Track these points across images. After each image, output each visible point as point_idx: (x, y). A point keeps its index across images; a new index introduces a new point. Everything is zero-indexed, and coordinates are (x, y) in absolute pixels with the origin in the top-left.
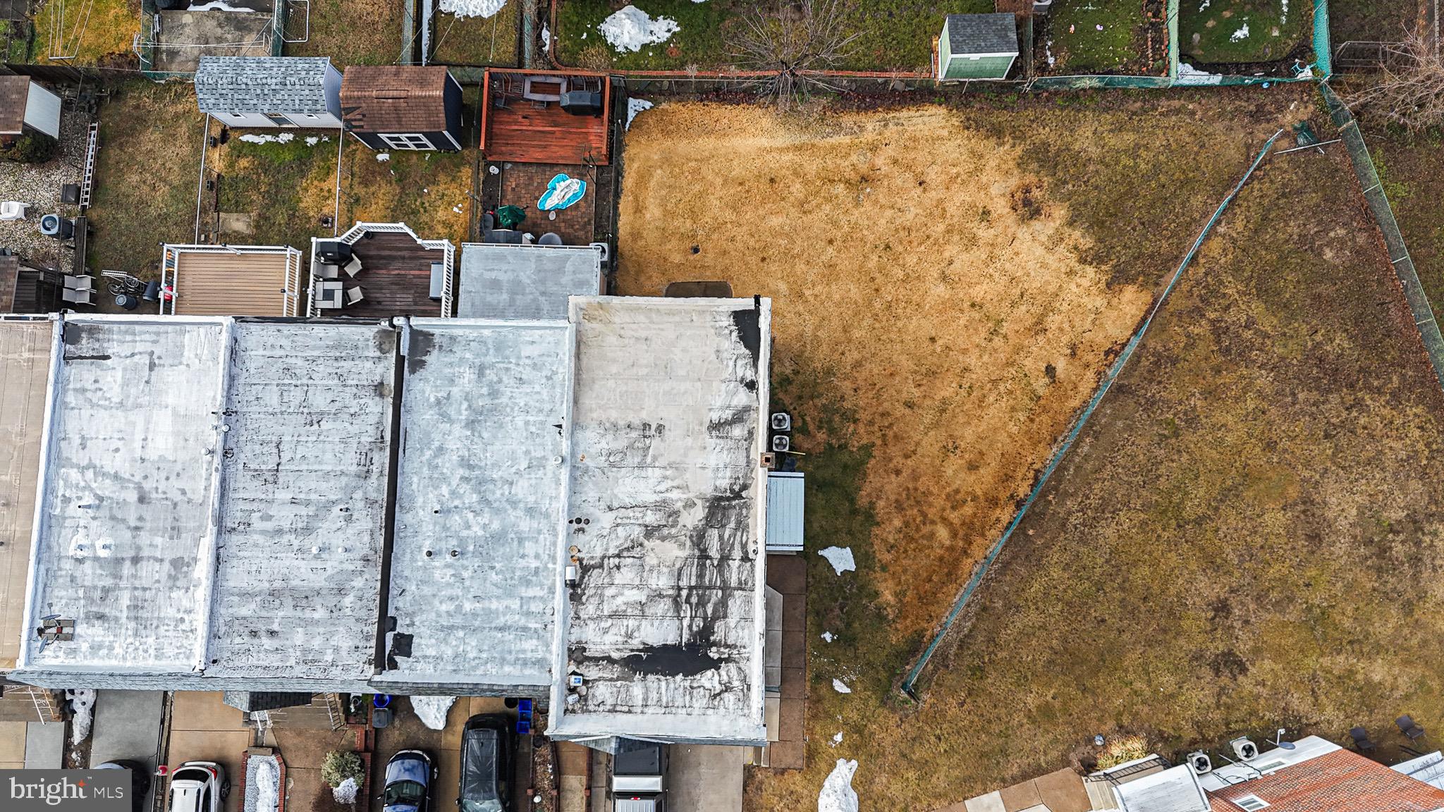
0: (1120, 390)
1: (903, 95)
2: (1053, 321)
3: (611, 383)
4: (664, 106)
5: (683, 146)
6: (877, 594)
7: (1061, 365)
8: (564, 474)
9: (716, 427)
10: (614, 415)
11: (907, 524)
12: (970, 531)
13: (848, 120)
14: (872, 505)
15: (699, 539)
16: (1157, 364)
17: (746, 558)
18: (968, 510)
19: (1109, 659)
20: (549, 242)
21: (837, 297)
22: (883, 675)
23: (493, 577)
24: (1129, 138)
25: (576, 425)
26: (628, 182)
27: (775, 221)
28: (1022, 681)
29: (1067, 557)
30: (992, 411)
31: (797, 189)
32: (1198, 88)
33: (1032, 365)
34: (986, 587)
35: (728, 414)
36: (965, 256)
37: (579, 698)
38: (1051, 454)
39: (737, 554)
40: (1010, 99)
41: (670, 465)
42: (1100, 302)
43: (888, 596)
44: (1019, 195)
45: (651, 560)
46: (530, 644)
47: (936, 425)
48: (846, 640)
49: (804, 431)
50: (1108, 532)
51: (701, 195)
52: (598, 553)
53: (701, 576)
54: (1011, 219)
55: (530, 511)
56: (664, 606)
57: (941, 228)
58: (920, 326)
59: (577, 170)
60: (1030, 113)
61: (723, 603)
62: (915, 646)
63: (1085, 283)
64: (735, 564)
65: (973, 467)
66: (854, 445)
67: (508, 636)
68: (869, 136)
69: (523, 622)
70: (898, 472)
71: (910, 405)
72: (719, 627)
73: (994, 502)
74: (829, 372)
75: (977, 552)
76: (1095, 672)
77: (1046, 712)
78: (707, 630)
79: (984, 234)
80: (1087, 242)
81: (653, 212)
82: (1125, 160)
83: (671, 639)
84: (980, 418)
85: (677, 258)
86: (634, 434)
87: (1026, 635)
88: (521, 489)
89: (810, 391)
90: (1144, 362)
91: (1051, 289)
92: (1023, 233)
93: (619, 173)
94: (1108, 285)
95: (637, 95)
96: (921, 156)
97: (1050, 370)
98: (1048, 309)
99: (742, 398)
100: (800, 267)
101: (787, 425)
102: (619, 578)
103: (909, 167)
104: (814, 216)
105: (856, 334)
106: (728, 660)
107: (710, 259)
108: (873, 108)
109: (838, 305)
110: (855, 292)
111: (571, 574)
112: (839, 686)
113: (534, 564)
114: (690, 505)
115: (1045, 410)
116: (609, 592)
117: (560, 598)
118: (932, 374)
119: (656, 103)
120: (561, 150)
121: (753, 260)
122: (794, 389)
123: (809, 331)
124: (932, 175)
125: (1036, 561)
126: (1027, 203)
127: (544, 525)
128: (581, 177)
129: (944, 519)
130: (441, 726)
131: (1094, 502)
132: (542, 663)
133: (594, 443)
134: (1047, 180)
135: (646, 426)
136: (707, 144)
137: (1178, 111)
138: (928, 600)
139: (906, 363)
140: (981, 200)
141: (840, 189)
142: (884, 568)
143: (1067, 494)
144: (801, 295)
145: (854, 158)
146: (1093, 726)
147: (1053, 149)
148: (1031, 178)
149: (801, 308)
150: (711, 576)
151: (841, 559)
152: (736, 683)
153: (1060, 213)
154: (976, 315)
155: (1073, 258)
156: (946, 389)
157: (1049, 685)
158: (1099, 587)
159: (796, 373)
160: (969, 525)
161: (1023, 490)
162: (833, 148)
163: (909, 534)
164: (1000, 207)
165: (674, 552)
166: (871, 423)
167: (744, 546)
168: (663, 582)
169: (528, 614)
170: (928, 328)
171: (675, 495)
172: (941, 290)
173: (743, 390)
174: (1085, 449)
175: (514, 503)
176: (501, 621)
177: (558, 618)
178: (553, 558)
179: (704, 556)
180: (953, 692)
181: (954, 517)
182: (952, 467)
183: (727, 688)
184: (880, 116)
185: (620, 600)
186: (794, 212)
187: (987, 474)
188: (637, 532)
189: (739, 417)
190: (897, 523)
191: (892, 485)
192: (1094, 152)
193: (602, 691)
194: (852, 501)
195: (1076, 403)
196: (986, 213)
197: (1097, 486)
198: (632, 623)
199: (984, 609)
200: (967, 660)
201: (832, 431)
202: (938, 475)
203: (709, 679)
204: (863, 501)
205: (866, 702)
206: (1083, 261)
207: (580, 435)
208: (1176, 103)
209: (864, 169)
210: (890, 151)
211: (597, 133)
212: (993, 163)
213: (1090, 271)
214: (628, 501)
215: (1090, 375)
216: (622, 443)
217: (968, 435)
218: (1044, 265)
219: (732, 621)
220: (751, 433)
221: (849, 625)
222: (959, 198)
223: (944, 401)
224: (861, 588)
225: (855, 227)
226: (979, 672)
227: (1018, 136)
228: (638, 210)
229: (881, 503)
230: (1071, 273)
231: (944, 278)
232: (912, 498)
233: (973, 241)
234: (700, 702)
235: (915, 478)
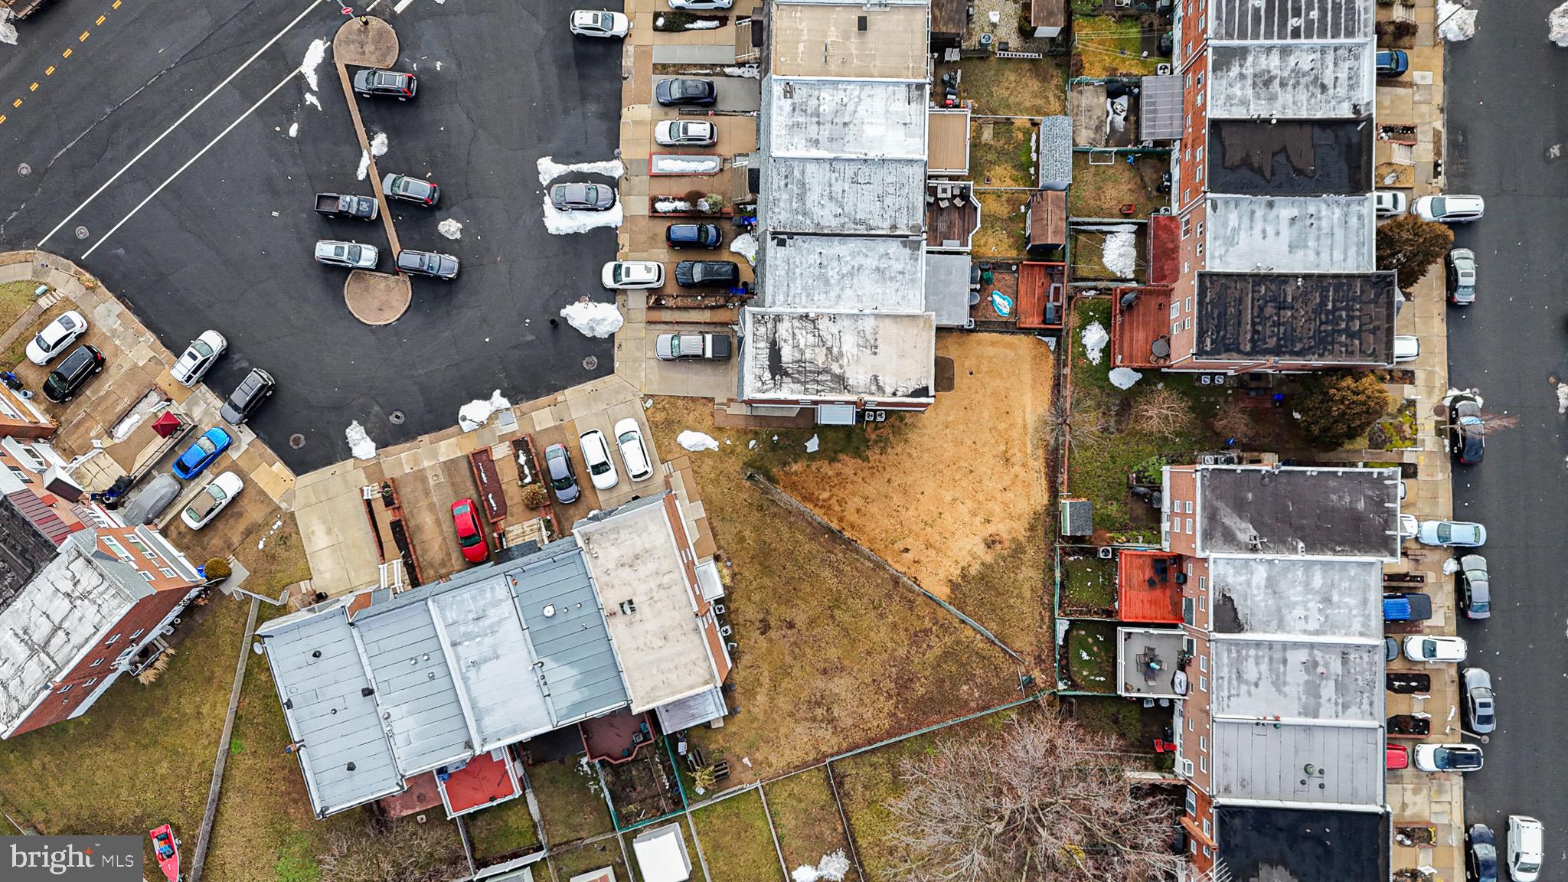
0: (896, 582)
1: (1055, 482)
2: (932, 552)
3: (895, 331)
4: (1051, 357)
5: (1026, 366)
6: (796, 462)
7: (909, 556)
8: (856, 311)
9: (876, 378)
10: (881, 333)
11: (829, 478)
12: (827, 508)
13: (1041, 452)
14: (839, 461)
15: (826, 371)
16: (910, 601)
17: (818, 391)
18: (837, 508)
19: (766, 570)
20: (972, 297)
21: (945, 445)
22: (758, 464)
23: (811, 281)
24: (1028, 594)
25: (877, 316)
26: (1008, 338)
27: (986, 415)
28: (756, 529)
29: (814, 552)
30: (886, 521)
31: (1002, 426)
32: (1054, 631)
33: (909, 542)
34: (801, 514)
35: (881, 384)
36: (966, 510)
37: (760, 319)
38: (865, 547)
39: (820, 388)
40: (1051, 536)
41: (858, 358)
42: (942, 576)
43: (795, 467)
44: (998, 538)
45: (817, 350)
46: (781, 298)
47: (879, 494)
48: (774, 447)
49: (876, 428)
50: (826, 573)
51: (1000, 376)
52: (820, 327)
53: (810, 372)
54: (986, 534)
55: (839, 296)
56: (798, 356)
57: (981, 499)
58: (930, 487)
59: (1014, 312)
60: (1043, 546)
61: (799, 382)
62: (772, 480)
63: (952, 569)
64: (815, 387)
65: (858, 511)
66: (869, 453)
67: (785, 288)
68: (1031, 462)
69: (791, 294)
70: (855, 474)
71: (889, 481)
72: (790, 379)
73: (841, 520)
74: (906, 441)
75: (817, 511)
76: (761, 564)
77: (742, 540)
78: (787, 374)
79: (979, 519)
80: (973, 571)
81: (991, 351)
82: (1016, 592)
83: (784, 359)
84: (882, 515)
85: (967, 364)
86: (872, 342)
87: (778, 531)
88: (848, 292)
89: (897, 432)
90: (910, 595)
91: (949, 553)
92: (978, 540)
93: (1013, 333)
94: (950, 581)
95: (1058, 343)
96: (1019, 489)
97: (907, 550)
98: (939, 551)
99: (889, 390)
100: (962, 427)
101: (879, 419)
102: (810, 336)
103: (1013, 483)
104: (988, 435)
105: (926, 455)
106: (775, 384)
107: (965, 380)
108: (1048, 466)
109: (941, 446)
110: (947, 455)
111: (812, 315)
112: (752, 443)
113: (816, 299)
114: (841, 367)
115: (886, 547)
116: (804, 332)
117: (801, 311)
118: (905, 492)
119: (1053, 352)
120: (1025, 303)
121: (966, 403)
122: (897, 423)
123: (928, 431)
124: (1010, 495)
125: (813, 538)
126: (994, 542)
127: (832, 303)
128: (1011, 313)
129: (832, 496)
130: (733, 249)
131: (841, 567)
132: (774, 303)
133: (868, 324)
134: (1006, 553)
135: (876, 347)
136: (1027, 378)
137: (1042, 620)
138: (793, 487)
139: (910, 480)
140: (995, 520)
141: (1003, 448)
142: (808, 466)
143: (845, 554)
144: (947, 427)
145: (1019, 455)
146: (735, 561)
147: (1022, 556)
148: (1007, 544)
149: (940, 427)
150: (810, 377)
151: (813, 445)
152: (765, 387)
153: (989, 559)
154: (936, 515)
155: (966, 565)
156: (897, 499)
157: (754, 541)
158: (801, 568)
159: (906, 424)
160: (829, 508)
161: (847, 534)
162: (1025, 444)
163: (825, 478)
164: (991, 529)
165: (821, 359)
166: (880, 462)
167: (823, 391)
168: (808, 355)
169: (794, 297)
170: (928, 491)
171: (845, 360)
172: (948, 498)
173: (892, 390)
174: (867, 563)
175: (842, 289)
176: (791, 285)
177: (793, 310)
178: (818, 307)
179: (819, 373)
180: (751, 496)
181: (833, 501)
182: (857, 501)
183: (763, 383)
184: (1043, 470)
185: (800, 336)
186: (990, 424)
187: (853, 517)
188: (829, 344)
189: (880, 389)
190: (830, 473)
191: (848, 471)
192: (1020, 577)
193: (762, 330)
194: (841, 451)
195: (890, 562)
196: (989, 522)
197: (849, 568)
198: (791, 342)
199: (790, 512)
200: (765, 504)
201: (876, 442)
202: (854, 494)
203: (767, 375)
204: (841, 456)
205: (746, 455)
206: (963, 569)
207: (872, 318)
208: (1047, 620)
209: (1013, 460)
210: (1022, 474)
211: (1034, 322)
212: (1015, 525)
213: (959, 572)
214: (843, 339)
215: (904, 570)
216: (869, 337)
217: (874, 509)
218: (961, 549)
219: (791, 385)
220: (873, 394)
221: (781, 448)
222: (997, 509)
223: (891, 497)
224: (799, 455)
225: (982, 454)
226: (760, 508)
227: (1030, 539)
228: (993, 344)
229: (840, 465)
230: (957, 562)
231: (955, 500)
232: (842, 481)
233: (974, 515)
234: (758, 372)
235: (852, 483)
